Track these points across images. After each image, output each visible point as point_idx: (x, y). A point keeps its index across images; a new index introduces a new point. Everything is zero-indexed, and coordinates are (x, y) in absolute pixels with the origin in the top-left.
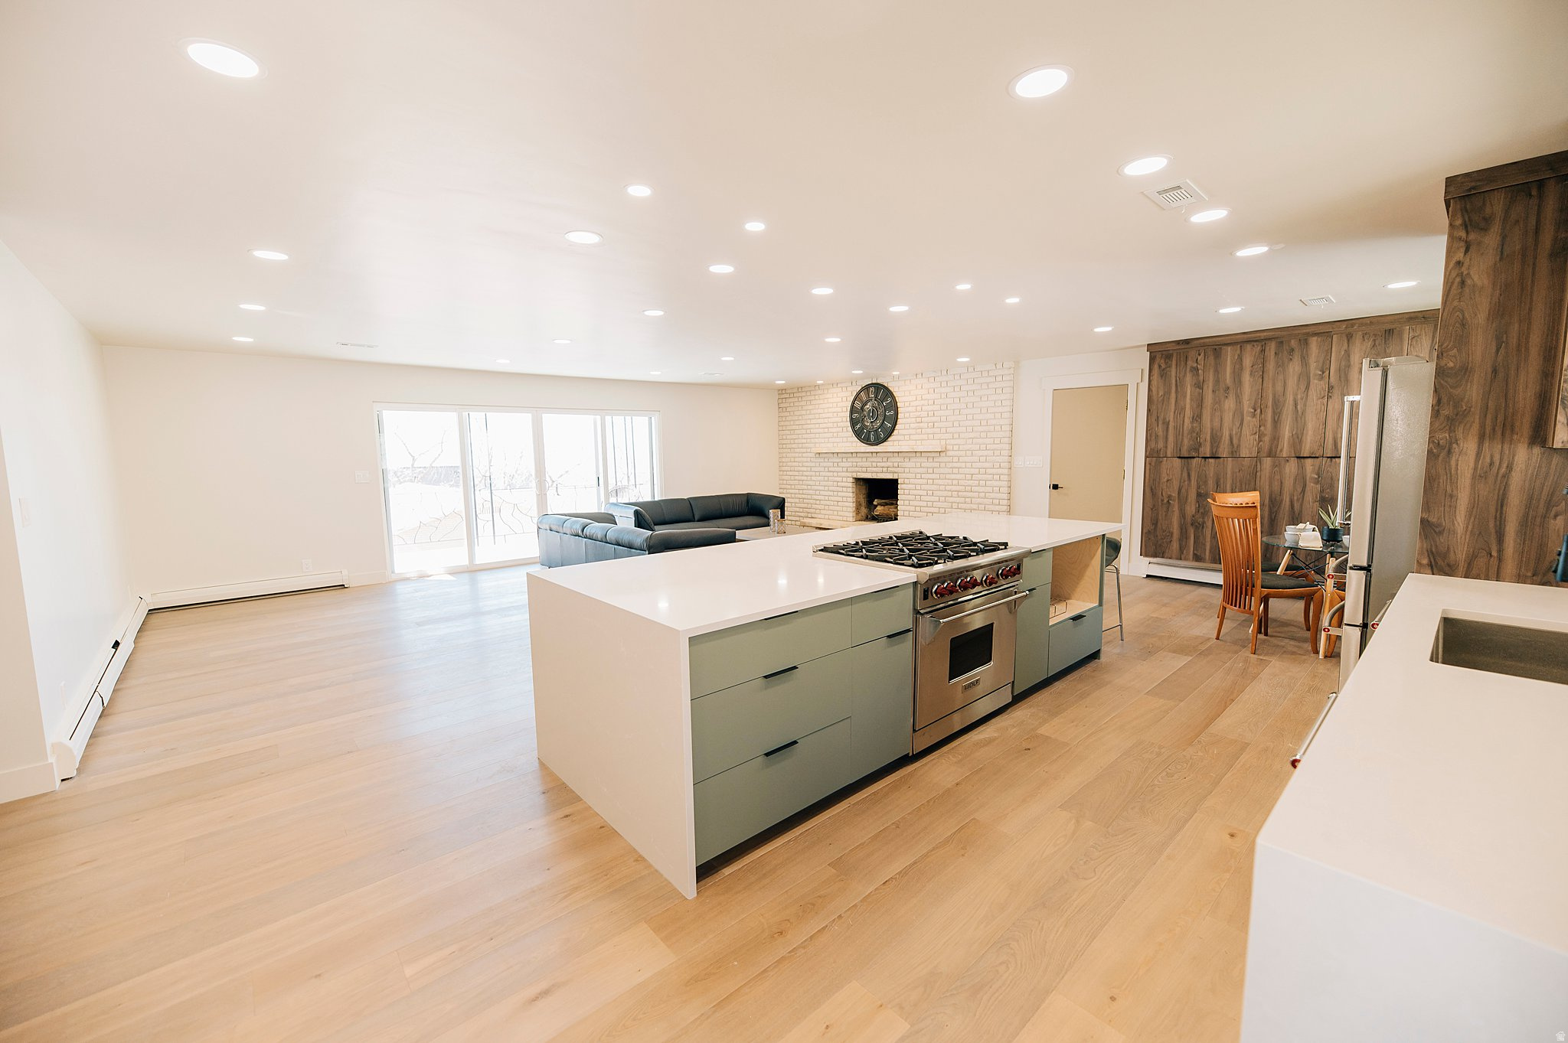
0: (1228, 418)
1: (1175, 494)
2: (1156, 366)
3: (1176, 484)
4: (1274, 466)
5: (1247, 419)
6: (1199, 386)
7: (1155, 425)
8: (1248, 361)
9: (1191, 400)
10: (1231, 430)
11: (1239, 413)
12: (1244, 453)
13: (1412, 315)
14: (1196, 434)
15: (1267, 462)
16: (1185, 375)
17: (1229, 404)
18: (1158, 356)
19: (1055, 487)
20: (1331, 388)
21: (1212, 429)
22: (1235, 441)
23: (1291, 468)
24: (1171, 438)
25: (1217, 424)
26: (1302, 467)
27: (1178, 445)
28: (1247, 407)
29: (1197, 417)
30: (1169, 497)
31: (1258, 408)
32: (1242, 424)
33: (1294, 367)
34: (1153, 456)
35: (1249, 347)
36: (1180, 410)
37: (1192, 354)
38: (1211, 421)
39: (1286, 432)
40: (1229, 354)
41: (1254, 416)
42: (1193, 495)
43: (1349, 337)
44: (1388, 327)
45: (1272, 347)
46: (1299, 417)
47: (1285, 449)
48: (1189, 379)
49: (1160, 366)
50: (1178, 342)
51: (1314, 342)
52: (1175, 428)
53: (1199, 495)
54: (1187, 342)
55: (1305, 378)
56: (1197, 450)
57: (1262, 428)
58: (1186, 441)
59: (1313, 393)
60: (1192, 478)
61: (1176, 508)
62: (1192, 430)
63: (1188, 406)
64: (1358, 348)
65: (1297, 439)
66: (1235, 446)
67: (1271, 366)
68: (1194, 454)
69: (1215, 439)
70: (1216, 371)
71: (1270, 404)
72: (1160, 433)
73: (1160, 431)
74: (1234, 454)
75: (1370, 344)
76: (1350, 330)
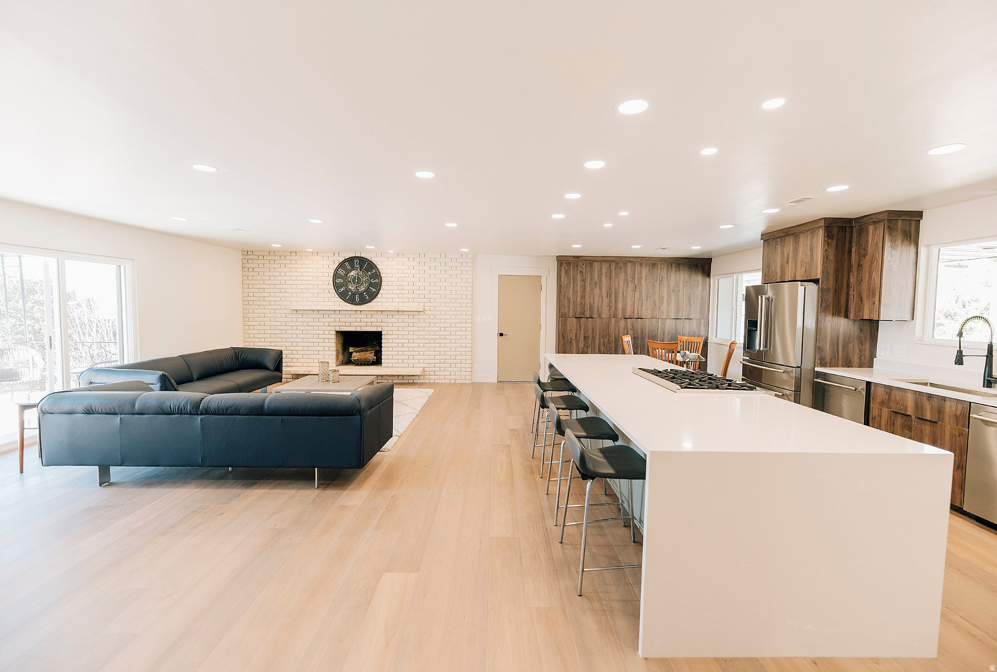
0: (597, 297)
1: (574, 337)
2: (563, 268)
3: (574, 332)
4: (616, 322)
5: (605, 299)
6: (584, 280)
7: (563, 299)
8: (604, 271)
9: (580, 288)
10: (598, 304)
11: (601, 295)
12: (604, 316)
13: (661, 259)
14: (583, 306)
15: (613, 320)
16: (577, 275)
17: (597, 291)
18: (564, 263)
19: (501, 335)
20: (636, 287)
21: (590, 303)
22: (600, 310)
23: (622, 323)
24: (571, 307)
25: (592, 301)
26: (626, 323)
27: (575, 312)
28: (605, 294)
29: (583, 297)
30: (571, 339)
31: (609, 295)
32: (602, 301)
33: (622, 276)
34: (562, 317)
35: (604, 264)
36: (575, 292)
37: (580, 264)
38: (590, 299)
39: (620, 306)
40: (596, 266)
41: (607, 298)
42: (582, 338)
43: (641, 264)
44: (654, 262)
45: (613, 265)
46: (625, 298)
47: (620, 315)
48: (579, 277)
49: (565, 269)
50: (574, 257)
51: (629, 265)
52: (573, 302)
53: (585, 337)
54: (578, 257)
55: (626, 281)
56: (583, 314)
57: (611, 304)
58: (578, 309)
59: (630, 289)
60: (582, 328)
61: (575, 345)
62: (581, 304)
63: (579, 291)
64: (645, 271)
65: (624, 310)
66: (600, 312)
67: (613, 274)
68: (582, 316)
69: (591, 309)
70: (591, 274)
71: (613, 292)
72: (566, 305)
73: (566, 302)
74: (600, 316)
75: (648, 269)
76: (641, 262)
